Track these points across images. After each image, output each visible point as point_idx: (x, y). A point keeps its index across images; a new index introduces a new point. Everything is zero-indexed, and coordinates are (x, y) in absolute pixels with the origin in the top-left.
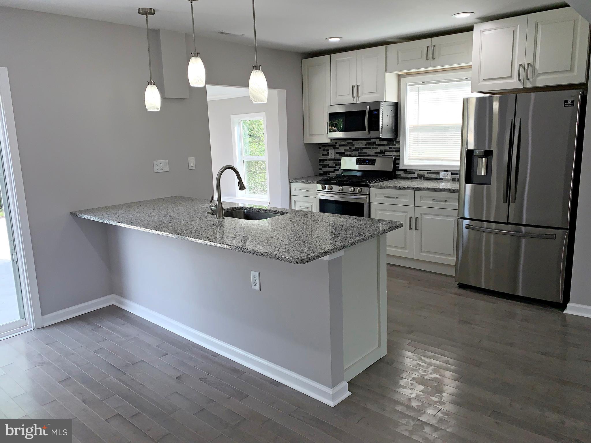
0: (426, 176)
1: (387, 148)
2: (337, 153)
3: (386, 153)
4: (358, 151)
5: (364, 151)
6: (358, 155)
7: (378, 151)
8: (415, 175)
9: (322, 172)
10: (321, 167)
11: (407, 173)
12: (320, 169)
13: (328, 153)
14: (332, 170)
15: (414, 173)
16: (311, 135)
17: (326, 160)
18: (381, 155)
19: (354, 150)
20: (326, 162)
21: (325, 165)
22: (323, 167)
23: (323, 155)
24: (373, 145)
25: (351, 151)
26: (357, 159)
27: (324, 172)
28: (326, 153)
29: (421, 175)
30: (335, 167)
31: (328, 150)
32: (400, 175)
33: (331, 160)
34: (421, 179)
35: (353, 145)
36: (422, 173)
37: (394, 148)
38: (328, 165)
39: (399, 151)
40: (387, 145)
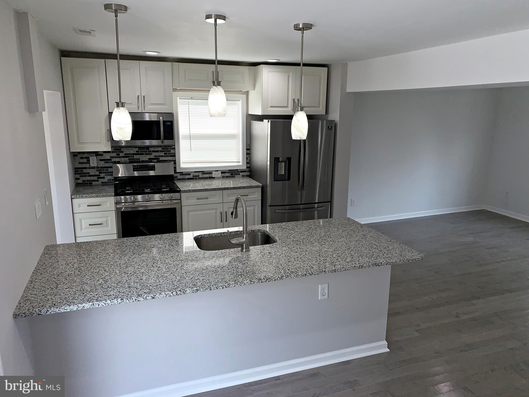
0: (200, 176)
1: (162, 154)
2: (101, 160)
3: (161, 159)
4: (129, 157)
5: (136, 157)
6: (128, 161)
7: (152, 157)
8: (191, 176)
9: (80, 181)
10: (78, 176)
11: (183, 175)
12: (78, 179)
13: (89, 160)
14: (96, 178)
15: (190, 174)
16: (79, 143)
17: (86, 168)
18: (156, 161)
19: (123, 157)
20: (85, 171)
21: (84, 173)
22: (80, 176)
23: (80, 163)
24: (146, 152)
25: (120, 157)
26: (133, 165)
27: (83, 181)
28: (85, 160)
29: (197, 176)
30: (99, 175)
31: (89, 158)
32: (177, 177)
33: (93, 168)
34: (196, 179)
35: (122, 152)
36: (197, 174)
37: (169, 154)
38: (89, 173)
39: (175, 156)
40: (161, 151)
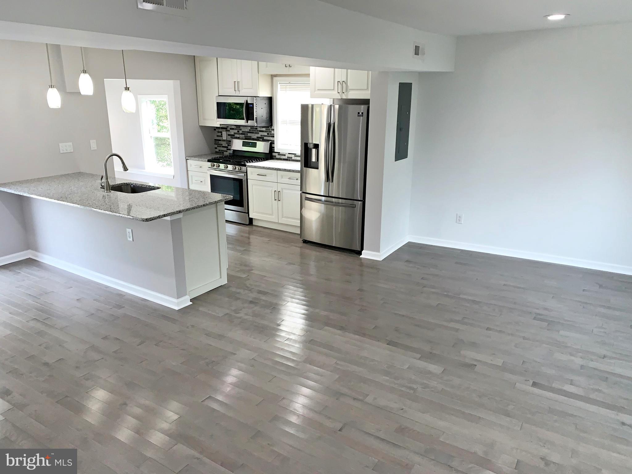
0: (293, 159)
1: (266, 134)
2: (229, 135)
3: (265, 138)
4: (244, 134)
5: (249, 135)
6: (244, 138)
7: (259, 136)
8: (286, 157)
9: (217, 150)
10: (216, 146)
11: (280, 155)
12: (216, 148)
13: (222, 134)
14: (225, 149)
15: (285, 155)
16: (204, 119)
17: (220, 140)
18: (261, 139)
19: (242, 134)
20: (220, 142)
21: (219, 144)
22: (218, 146)
23: (218, 136)
24: (255, 131)
25: (239, 134)
26: (243, 141)
27: (219, 150)
28: (220, 134)
29: (290, 158)
30: (228, 147)
31: (221, 132)
32: (275, 156)
33: (224, 141)
34: (290, 160)
35: (241, 130)
36: (290, 156)
37: (271, 134)
38: (222, 145)
39: (274, 137)
40: (265, 132)
